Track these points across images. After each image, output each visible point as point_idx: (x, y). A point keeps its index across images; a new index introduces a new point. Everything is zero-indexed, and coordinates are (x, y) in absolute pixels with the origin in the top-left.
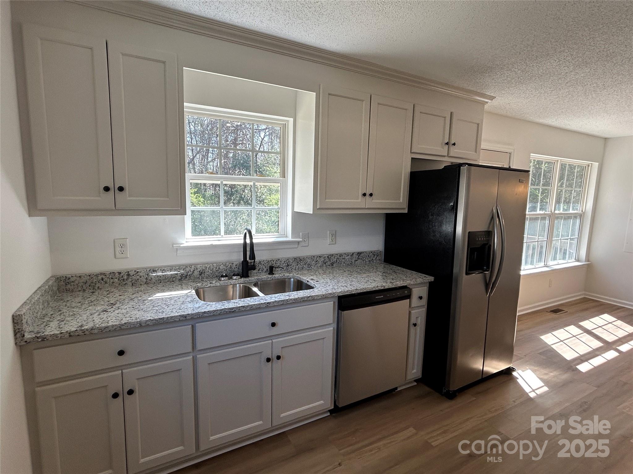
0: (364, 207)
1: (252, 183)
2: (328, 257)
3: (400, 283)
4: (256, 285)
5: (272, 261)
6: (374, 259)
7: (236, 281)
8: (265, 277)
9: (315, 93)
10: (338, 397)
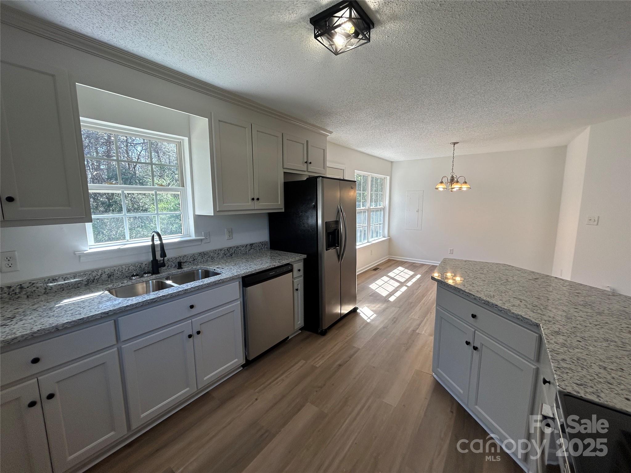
0: (254, 209)
1: (154, 192)
2: (227, 249)
3: (285, 262)
4: (167, 279)
5: (180, 258)
6: (263, 247)
7: (148, 278)
8: (174, 271)
9: (207, 119)
10: (248, 353)
